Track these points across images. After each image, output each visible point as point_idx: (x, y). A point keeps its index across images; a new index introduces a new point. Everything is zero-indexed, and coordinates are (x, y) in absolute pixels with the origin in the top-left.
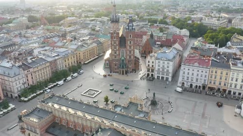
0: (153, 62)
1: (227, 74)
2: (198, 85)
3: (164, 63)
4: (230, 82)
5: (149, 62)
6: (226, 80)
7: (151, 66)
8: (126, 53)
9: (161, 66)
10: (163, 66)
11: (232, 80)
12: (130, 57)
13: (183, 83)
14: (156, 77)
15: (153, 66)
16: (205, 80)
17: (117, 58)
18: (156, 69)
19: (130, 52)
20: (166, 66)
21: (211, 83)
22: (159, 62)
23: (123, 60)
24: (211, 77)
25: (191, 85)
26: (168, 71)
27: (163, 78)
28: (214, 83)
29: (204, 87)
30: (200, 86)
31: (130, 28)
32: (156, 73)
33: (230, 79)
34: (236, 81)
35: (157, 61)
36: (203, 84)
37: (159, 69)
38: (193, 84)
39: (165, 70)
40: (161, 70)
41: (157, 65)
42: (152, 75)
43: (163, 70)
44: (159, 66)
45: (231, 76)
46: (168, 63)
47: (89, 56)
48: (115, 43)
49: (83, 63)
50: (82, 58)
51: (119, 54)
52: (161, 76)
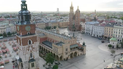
1: (112, 30)
2: (100, 36)
3: (88, 26)
5: (83, 26)
6: (112, 32)
8: (75, 22)
10: (88, 27)
11: (115, 33)
12: (77, 24)
13: (94, 35)
14: (85, 33)
16: (103, 33)
17: (72, 24)
19: (77, 22)
21: (105, 34)
23: (74, 25)
24: (106, 31)
25: (98, 36)
26: (90, 29)
27: (88, 33)
28: (107, 35)
29: (103, 37)
30: (101, 36)
32: (85, 31)
34: (117, 33)
35: (86, 25)
37: (86, 29)
38: (98, 35)
39: (89, 29)
41: (86, 27)
43: (88, 29)
44: (87, 27)
45: (114, 31)
46: (90, 26)
47: (65, 25)
48: (71, 17)
49: (61, 27)
50: (61, 25)
51: (72, 23)
52: (87, 32)
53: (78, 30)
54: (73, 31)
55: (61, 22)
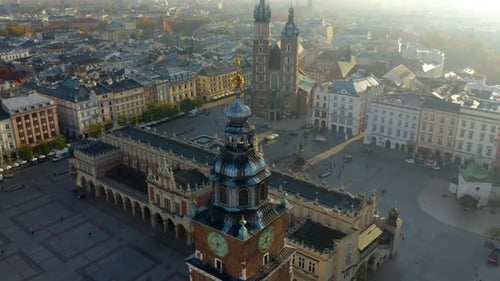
0: (325, 99)
1: (452, 123)
2: (400, 143)
3: (343, 100)
4: (458, 138)
5: (318, 97)
6: (451, 134)
7: (321, 105)
8: (281, 80)
9: (339, 105)
10: (343, 107)
11: (462, 135)
12: (288, 89)
13: (374, 139)
14: (330, 127)
15: (325, 105)
16: (412, 134)
17: (265, 89)
18: (331, 111)
20: (347, 107)
21: (423, 139)
22: (336, 98)
23: (274, 93)
24: (424, 128)
25: (388, 143)
26: (350, 115)
27: (341, 128)
28: (430, 141)
29: (411, 149)
30: (403, 146)
31: (290, 32)
32: (330, 119)
33: (459, 132)
34: (471, 137)
35: (332, 95)
36: (408, 142)
37: (335, 112)
38: (391, 140)
39: (346, 115)
40: (339, 113)
41: (331, 104)
42: (323, 122)
43: (343, 113)
44: (335, 105)
45: (460, 127)
46: (351, 101)
47: (222, 88)
48: (261, 60)
49: (208, 98)
50: (208, 88)
51: (268, 83)
52: (338, 125)
53: (293, 113)
54: (272, 119)
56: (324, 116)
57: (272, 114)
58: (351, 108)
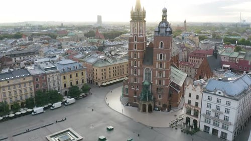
0: (197, 97)
3: (219, 101)
5: (190, 95)
7: (193, 104)
8: (154, 74)
9: (214, 107)
10: (218, 108)
12: (160, 82)
14: (202, 128)
15: (197, 104)
17: (138, 81)
18: (204, 111)
19: (160, 73)
20: (222, 109)
22: (209, 99)
23: (147, 87)
26: (226, 119)
27: (215, 131)
31: (162, 31)
32: (203, 119)
35: (206, 96)
37: (208, 113)
39: (222, 117)
40: (213, 115)
41: (205, 104)
42: (195, 122)
43: (217, 116)
44: (209, 106)
46: (228, 103)
47: (112, 76)
48: (135, 56)
49: (99, 84)
50: (99, 76)
51: (142, 76)
52: (212, 127)
53: (164, 106)
54: (144, 110)
55: (100, 65)
56: (196, 115)
57: (144, 106)
58: (227, 111)
